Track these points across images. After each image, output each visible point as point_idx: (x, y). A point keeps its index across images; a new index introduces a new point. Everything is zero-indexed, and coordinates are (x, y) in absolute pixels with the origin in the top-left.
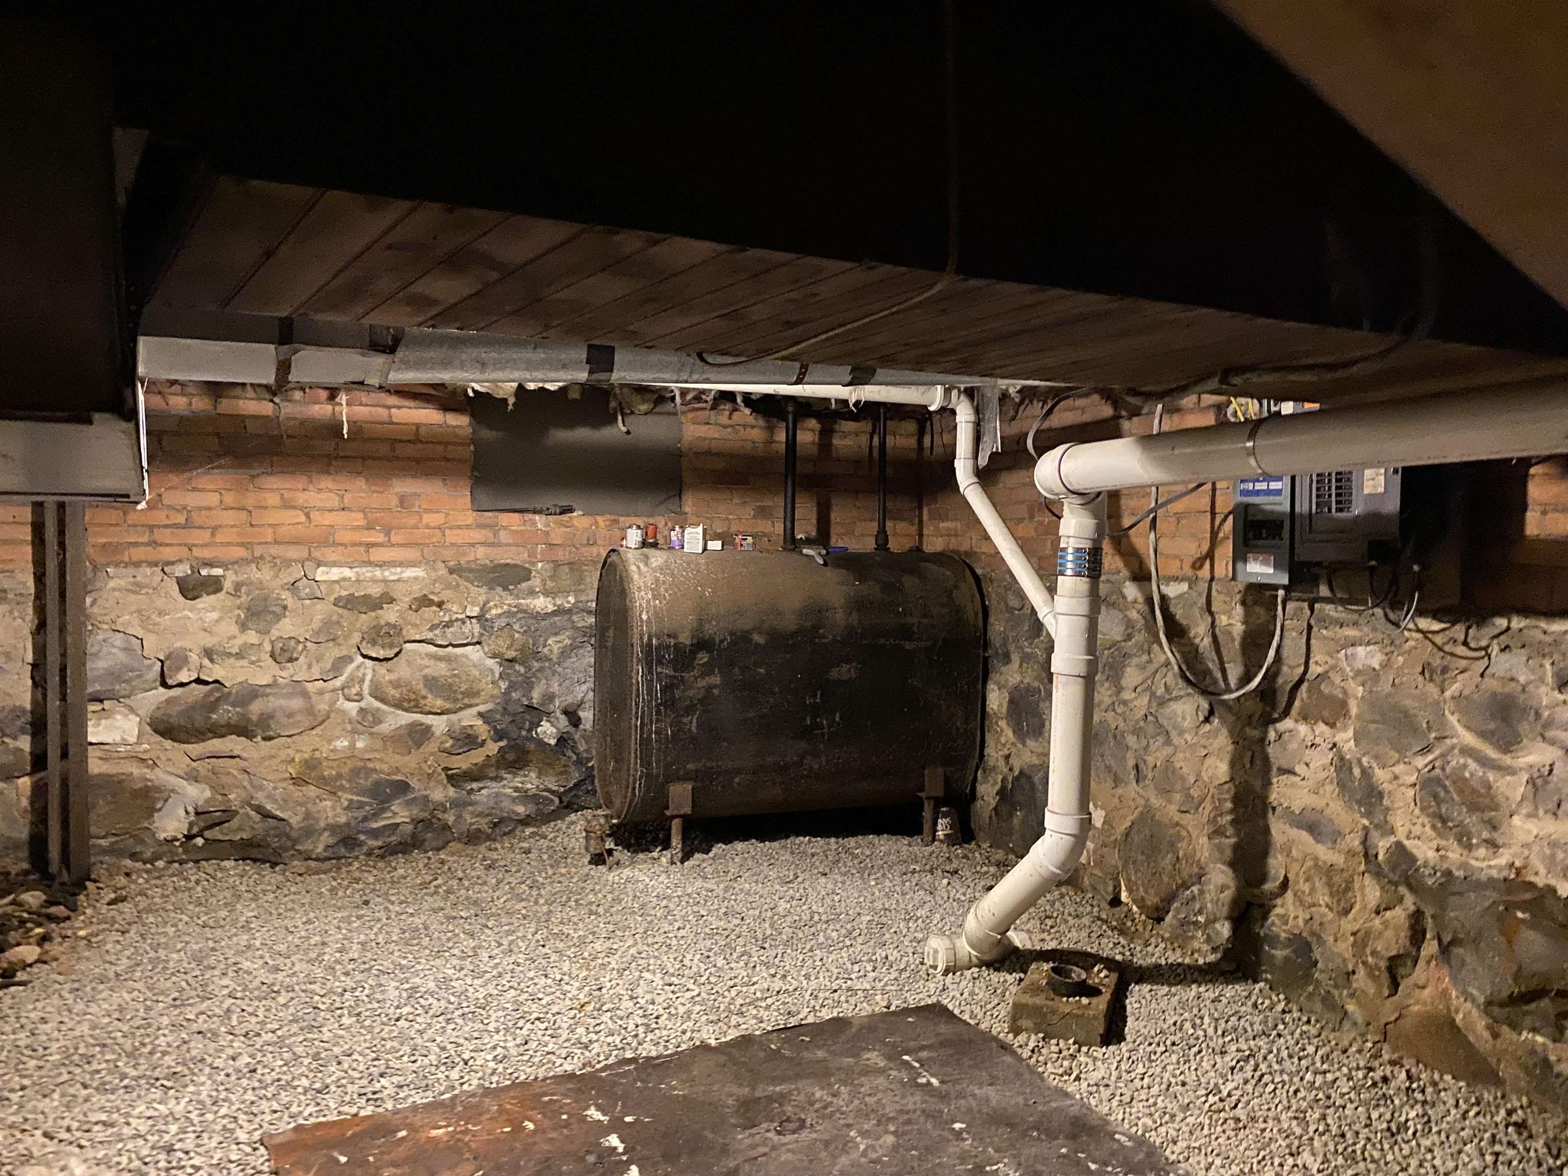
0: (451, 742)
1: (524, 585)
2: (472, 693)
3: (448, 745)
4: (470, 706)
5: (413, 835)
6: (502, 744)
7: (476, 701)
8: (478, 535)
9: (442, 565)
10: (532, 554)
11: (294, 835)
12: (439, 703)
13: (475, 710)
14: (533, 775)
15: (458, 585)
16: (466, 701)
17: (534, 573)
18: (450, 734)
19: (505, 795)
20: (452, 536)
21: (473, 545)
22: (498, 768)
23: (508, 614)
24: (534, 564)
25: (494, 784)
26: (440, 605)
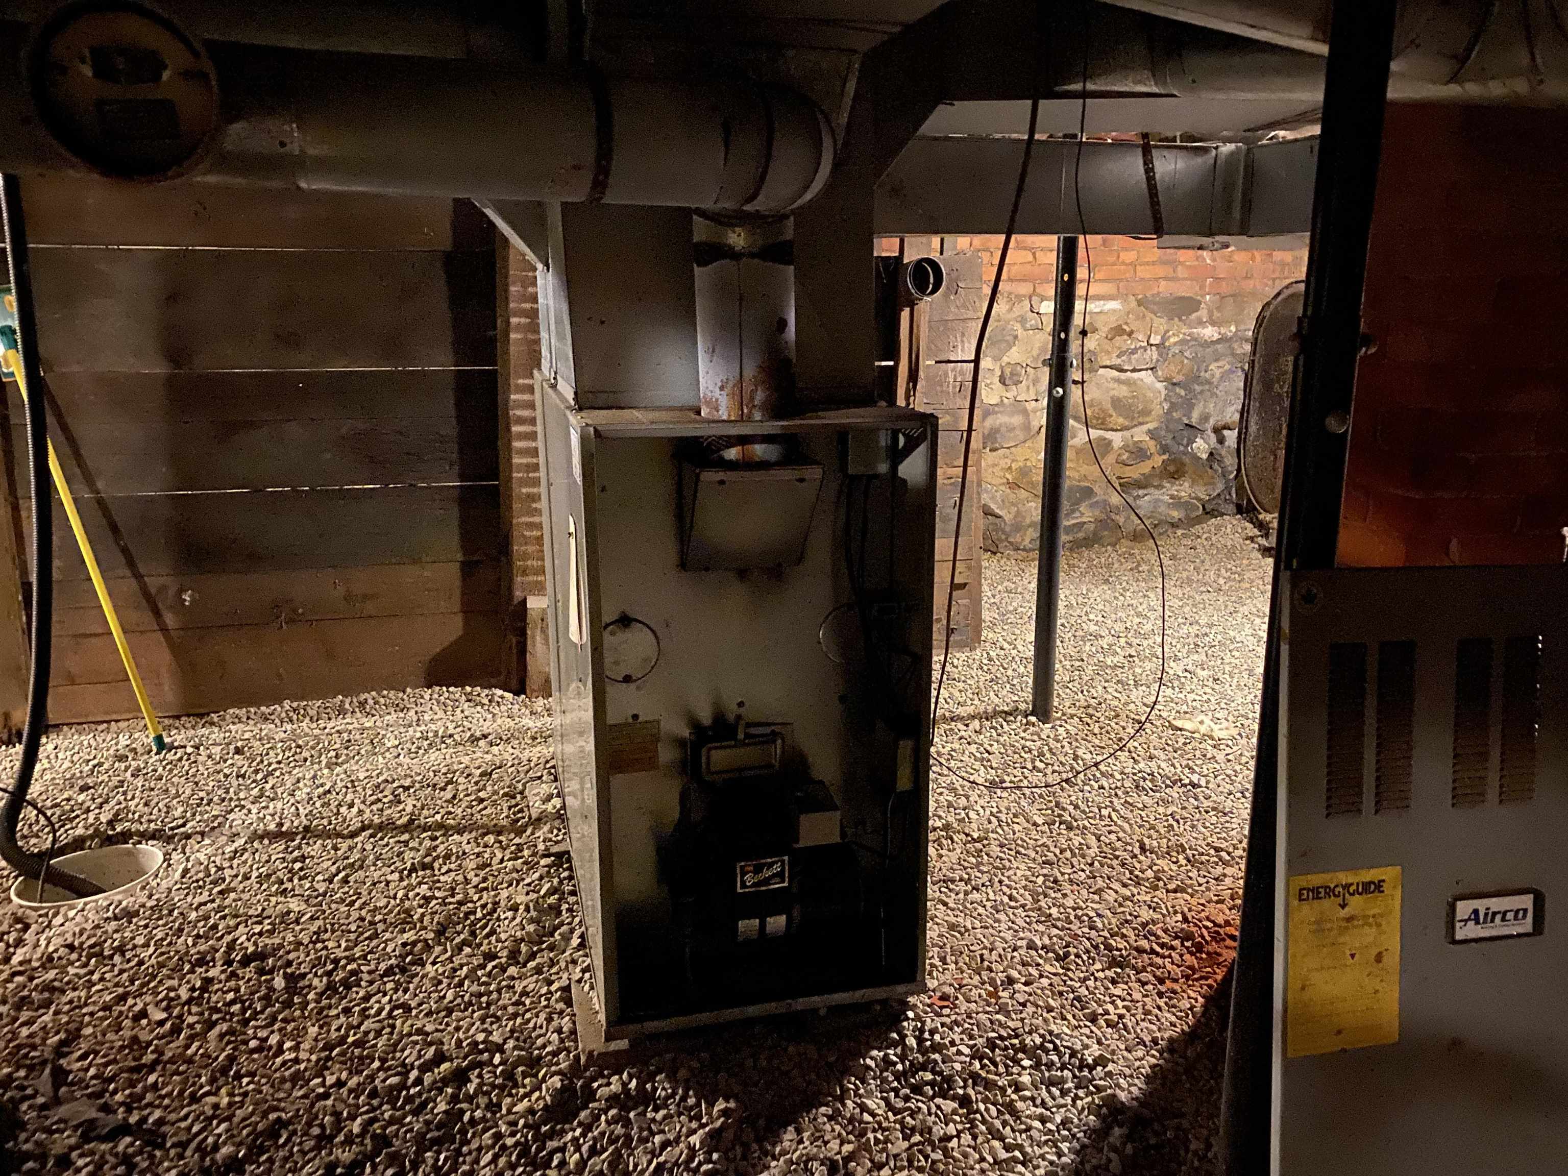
0: (1127, 455)
1: (1194, 316)
2: (1146, 412)
3: (1125, 457)
4: (1141, 424)
5: (1095, 534)
6: (1165, 457)
7: (1148, 419)
8: (1161, 271)
9: (1133, 298)
10: (1202, 287)
11: (1007, 529)
12: (1121, 420)
13: (1145, 427)
14: (1186, 484)
15: (1144, 316)
16: (1141, 420)
17: (1203, 305)
18: (1125, 448)
19: (1162, 501)
20: (1142, 272)
21: (1157, 279)
22: (1161, 478)
23: (1182, 342)
24: (1203, 296)
25: (1156, 492)
26: (1130, 334)
